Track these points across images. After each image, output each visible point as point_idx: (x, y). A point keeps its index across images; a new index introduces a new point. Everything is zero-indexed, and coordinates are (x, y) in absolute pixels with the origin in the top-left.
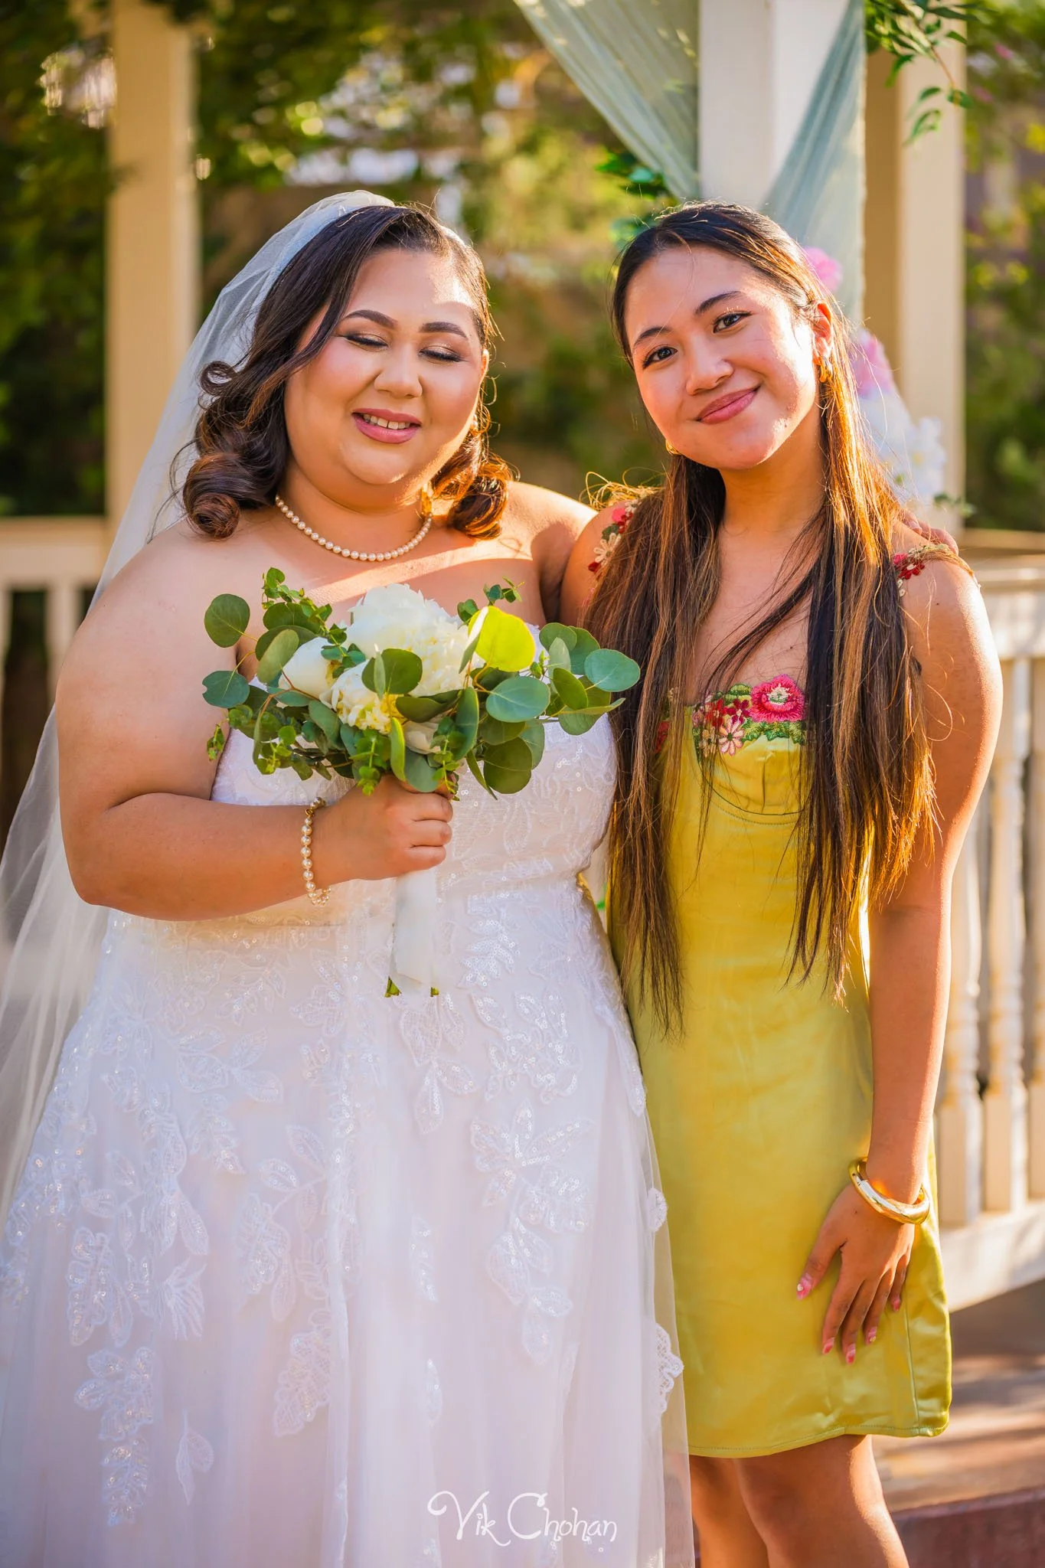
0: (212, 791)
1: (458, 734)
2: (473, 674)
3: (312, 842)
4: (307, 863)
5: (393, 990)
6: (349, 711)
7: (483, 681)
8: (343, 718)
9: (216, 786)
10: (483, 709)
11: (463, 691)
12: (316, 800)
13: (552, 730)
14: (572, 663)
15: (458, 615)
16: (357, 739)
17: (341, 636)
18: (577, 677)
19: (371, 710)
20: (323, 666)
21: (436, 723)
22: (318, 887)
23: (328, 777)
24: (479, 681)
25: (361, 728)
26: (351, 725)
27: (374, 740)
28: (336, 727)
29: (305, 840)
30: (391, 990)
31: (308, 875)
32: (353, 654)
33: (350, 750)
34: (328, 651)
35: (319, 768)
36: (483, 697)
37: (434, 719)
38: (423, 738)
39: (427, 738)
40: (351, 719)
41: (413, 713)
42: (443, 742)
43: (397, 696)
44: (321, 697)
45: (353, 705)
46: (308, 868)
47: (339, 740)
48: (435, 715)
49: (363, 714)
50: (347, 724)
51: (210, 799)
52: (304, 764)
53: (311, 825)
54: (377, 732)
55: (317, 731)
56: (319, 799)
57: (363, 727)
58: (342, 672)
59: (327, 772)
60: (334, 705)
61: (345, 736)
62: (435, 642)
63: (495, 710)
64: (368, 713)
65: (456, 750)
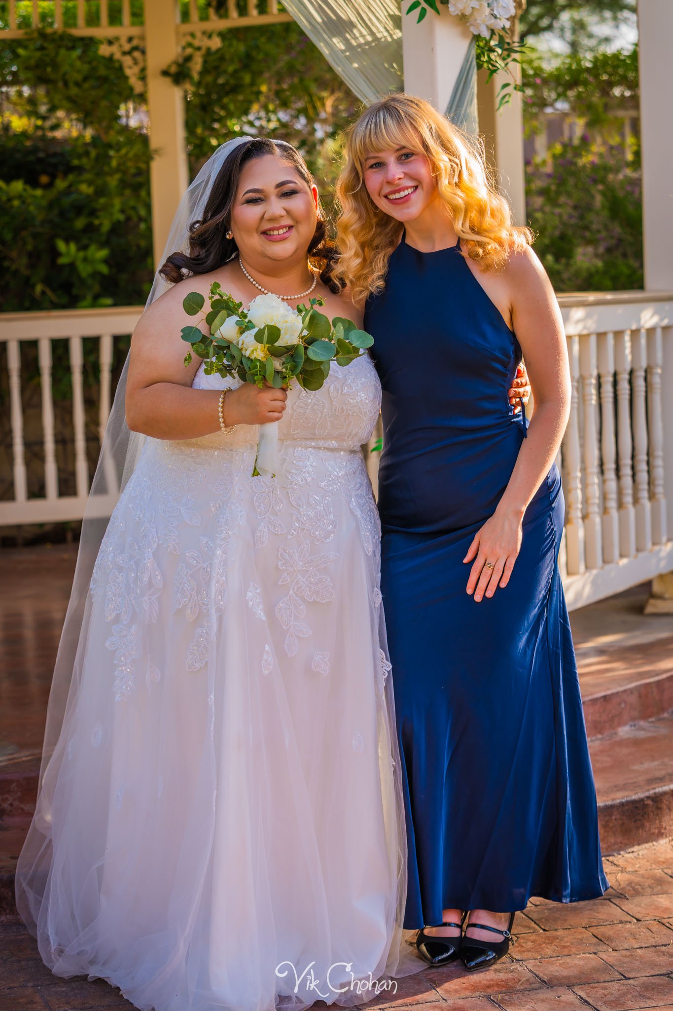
0: (192, 384)
1: (293, 363)
2: (302, 338)
3: (223, 405)
4: (220, 414)
5: (256, 474)
6: (246, 350)
7: (306, 341)
8: (243, 352)
9: (194, 382)
10: (306, 354)
11: (298, 345)
12: (228, 388)
13: (334, 365)
14: (344, 334)
15: (296, 310)
16: (249, 363)
17: (245, 316)
18: (347, 341)
19: (256, 350)
20: (236, 329)
21: (285, 357)
22: (226, 426)
23: (234, 378)
24: (304, 341)
25: (251, 358)
26: (247, 356)
27: (258, 364)
28: (241, 356)
29: (220, 404)
30: (256, 473)
31: (221, 420)
32: (249, 324)
33: (247, 368)
34: (238, 322)
35: (231, 374)
36: (306, 348)
37: (283, 356)
38: (277, 364)
39: (280, 365)
40: (247, 354)
41: (275, 353)
42: (287, 367)
43: (268, 345)
44: (234, 342)
45: (249, 348)
46: (221, 417)
47: (241, 362)
48: (283, 355)
49: (253, 351)
50: (245, 356)
51: (191, 387)
52: (224, 372)
53: (224, 398)
54: (259, 360)
55: (233, 357)
56: (229, 388)
57: (253, 357)
58: (244, 332)
59: (234, 376)
60: (240, 346)
61: (244, 361)
62: (286, 322)
63: (312, 355)
64: (255, 352)
65: (293, 370)
